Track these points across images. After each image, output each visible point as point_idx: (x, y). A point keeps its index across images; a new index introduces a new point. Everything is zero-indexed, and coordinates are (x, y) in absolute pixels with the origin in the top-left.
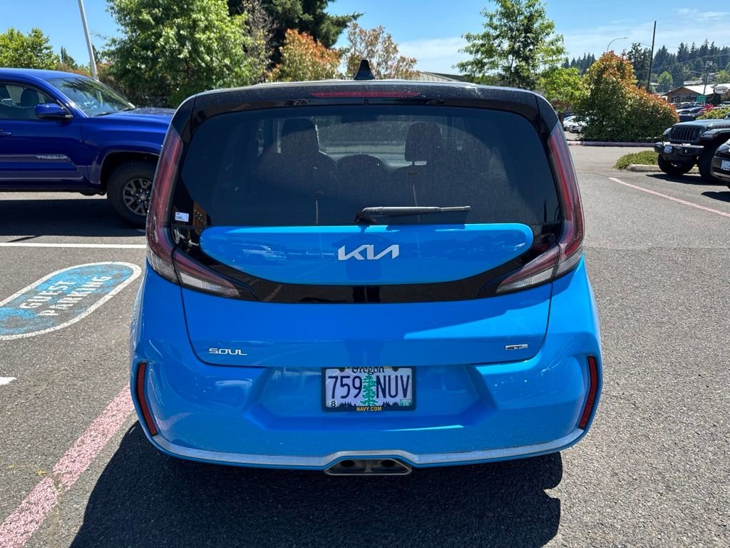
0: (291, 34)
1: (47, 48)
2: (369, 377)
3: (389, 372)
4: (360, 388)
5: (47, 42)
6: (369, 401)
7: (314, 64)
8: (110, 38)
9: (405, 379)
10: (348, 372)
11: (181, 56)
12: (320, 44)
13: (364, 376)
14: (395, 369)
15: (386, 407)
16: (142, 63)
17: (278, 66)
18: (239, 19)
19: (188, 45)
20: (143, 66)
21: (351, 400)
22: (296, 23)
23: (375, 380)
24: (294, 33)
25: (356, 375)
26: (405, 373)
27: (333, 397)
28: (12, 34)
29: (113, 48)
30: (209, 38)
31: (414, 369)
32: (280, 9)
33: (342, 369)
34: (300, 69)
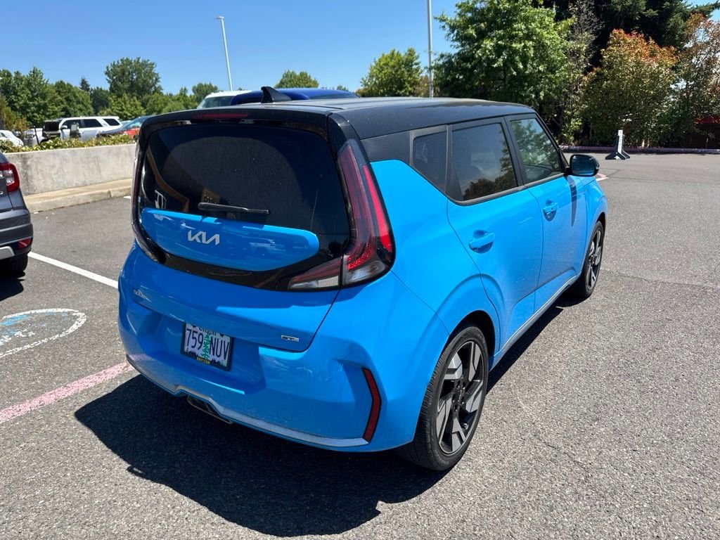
0: (618, 33)
1: (416, 64)
2: (207, 337)
3: (218, 336)
4: (201, 343)
5: (417, 59)
6: (205, 355)
7: (638, 64)
8: (440, 53)
9: (226, 345)
10: (197, 329)
11: (495, 65)
12: (652, 41)
13: (205, 334)
14: (222, 335)
15: (213, 362)
16: (460, 75)
17: (595, 69)
18: (563, 24)
19: (505, 55)
20: (461, 77)
21: (195, 350)
22: (636, 21)
23: (210, 339)
24: (620, 33)
25: (201, 332)
26: (227, 339)
27: (188, 345)
28: (393, 54)
29: (441, 62)
30: (525, 46)
31: (233, 339)
32: (619, 7)
33: (194, 327)
34: (620, 71)
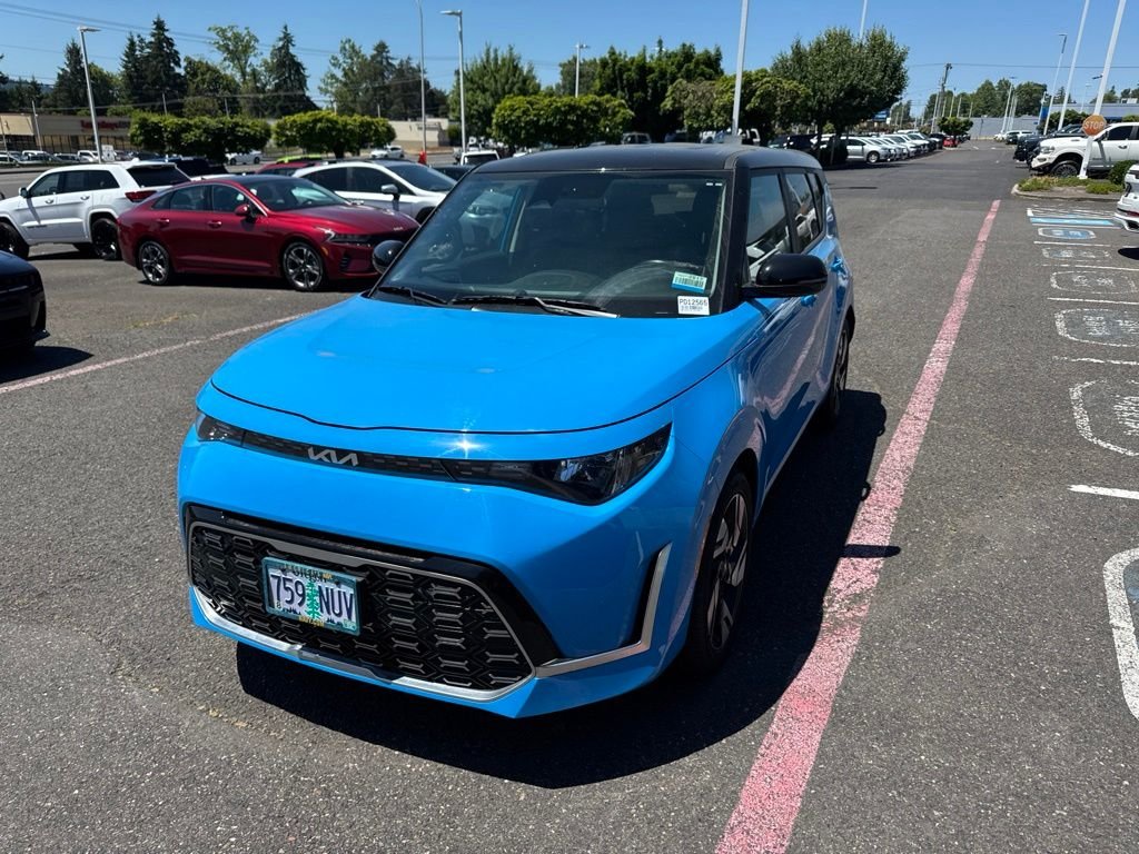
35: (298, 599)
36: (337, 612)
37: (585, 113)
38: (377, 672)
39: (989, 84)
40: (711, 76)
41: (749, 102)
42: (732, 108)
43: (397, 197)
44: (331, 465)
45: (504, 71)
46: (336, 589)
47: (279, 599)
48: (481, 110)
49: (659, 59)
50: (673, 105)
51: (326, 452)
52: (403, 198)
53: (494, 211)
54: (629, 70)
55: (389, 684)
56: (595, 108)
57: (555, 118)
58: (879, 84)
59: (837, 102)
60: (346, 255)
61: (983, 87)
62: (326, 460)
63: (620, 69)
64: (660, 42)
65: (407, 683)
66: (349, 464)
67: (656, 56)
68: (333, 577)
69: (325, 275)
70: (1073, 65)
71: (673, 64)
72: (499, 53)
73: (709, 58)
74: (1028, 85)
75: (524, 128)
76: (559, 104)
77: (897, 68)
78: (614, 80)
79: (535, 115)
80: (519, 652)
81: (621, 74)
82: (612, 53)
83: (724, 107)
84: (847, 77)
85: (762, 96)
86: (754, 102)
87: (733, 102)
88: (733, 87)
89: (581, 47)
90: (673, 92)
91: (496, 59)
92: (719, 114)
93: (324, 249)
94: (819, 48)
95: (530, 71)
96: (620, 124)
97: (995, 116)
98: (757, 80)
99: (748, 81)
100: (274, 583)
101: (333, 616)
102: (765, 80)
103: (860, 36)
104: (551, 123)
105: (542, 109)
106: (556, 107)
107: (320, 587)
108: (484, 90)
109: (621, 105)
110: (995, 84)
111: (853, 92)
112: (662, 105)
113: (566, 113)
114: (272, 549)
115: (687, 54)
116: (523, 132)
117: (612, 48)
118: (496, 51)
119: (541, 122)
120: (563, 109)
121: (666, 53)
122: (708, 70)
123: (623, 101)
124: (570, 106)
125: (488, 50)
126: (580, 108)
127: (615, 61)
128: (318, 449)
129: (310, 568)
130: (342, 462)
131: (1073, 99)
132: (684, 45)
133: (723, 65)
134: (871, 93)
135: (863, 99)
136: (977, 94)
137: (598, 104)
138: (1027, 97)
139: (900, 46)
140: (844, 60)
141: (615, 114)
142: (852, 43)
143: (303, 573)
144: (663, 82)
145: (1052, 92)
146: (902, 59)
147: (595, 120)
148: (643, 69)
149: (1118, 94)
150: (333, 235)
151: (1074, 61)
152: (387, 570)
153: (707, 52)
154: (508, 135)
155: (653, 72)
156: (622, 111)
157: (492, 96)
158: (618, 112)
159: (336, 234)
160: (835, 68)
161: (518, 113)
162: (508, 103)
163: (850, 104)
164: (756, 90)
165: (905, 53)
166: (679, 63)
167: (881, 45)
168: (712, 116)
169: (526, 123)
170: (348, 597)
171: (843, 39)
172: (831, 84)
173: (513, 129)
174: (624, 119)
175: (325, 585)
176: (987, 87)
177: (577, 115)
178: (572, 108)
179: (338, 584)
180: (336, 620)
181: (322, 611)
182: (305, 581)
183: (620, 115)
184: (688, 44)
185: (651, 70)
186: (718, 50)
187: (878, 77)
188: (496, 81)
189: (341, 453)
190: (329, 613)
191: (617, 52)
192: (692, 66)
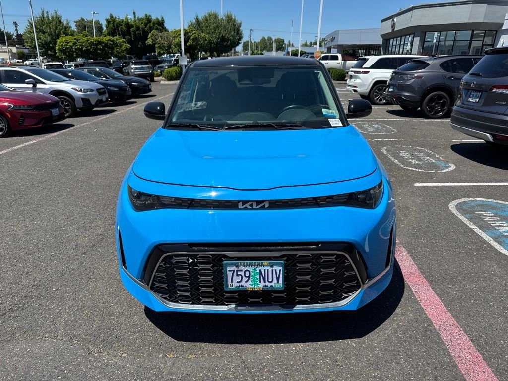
35: (245, 279)
36: (270, 280)
37: (106, 45)
38: (284, 307)
39: (264, 38)
40: (161, 29)
41: (188, 41)
42: (181, 45)
43: (34, 86)
44: (252, 209)
45: (54, 23)
46: (270, 269)
47: (232, 282)
48: (43, 42)
49: (135, 21)
50: (152, 42)
51: (250, 203)
52: (39, 86)
53: (92, 90)
54: (121, 25)
55: (291, 310)
56: (111, 43)
57: (91, 47)
58: (233, 36)
59: (217, 43)
60: (21, 117)
61: (262, 39)
62: (249, 207)
63: (117, 25)
64: (134, 13)
65: (299, 308)
66: (263, 208)
67: (133, 19)
68: (269, 263)
69: (9, 128)
70: (301, 32)
71: (142, 23)
72: (49, 14)
73: (159, 21)
74: (278, 39)
75: (75, 51)
76: (92, 40)
77: (238, 30)
78: (114, 30)
79: (80, 45)
80: (358, 279)
81: (118, 27)
82: (112, 17)
83: (177, 44)
84: (220, 33)
85: (193, 39)
86: (190, 42)
87: (181, 42)
88: (180, 35)
89: (94, 13)
90: (151, 36)
91: (48, 17)
92: (175, 47)
93: (8, 114)
94: (206, 20)
95: (68, 24)
96: (124, 50)
97: (268, 51)
98: (190, 32)
99: (186, 33)
100: (230, 274)
101: (267, 283)
102: (194, 32)
103: (222, 15)
104: (89, 49)
105: (84, 43)
106: (91, 42)
107: (260, 271)
108: (44, 33)
109: (123, 42)
110: (266, 38)
111: (223, 39)
112: (146, 42)
113: (96, 45)
114: (225, 257)
115: (148, 20)
116: (75, 53)
117: (111, 15)
118: (47, 13)
119: (84, 49)
120: (95, 43)
121: (138, 19)
122: (159, 27)
123: (124, 40)
124: (98, 41)
125: (43, 12)
126: (103, 42)
127: (114, 21)
128: (244, 203)
129: (255, 262)
130: (258, 207)
131: (294, 45)
132: (146, 15)
133: (166, 25)
134: (230, 40)
135: (228, 42)
136: (261, 42)
137: (113, 41)
138: (278, 44)
139: (238, 21)
140: (218, 25)
141: (121, 46)
142: (220, 18)
143: (250, 265)
144: (139, 32)
145: (286, 42)
146: (240, 26)
147: (112, 49)
148: (128, 25)
149: (308, 43)
150: (13, 106)
151: (301, 30)
152: (297, 254)
153: (157, 19)
154: (66, 54)
155: (133, 27)
156: (125, 44)
157: (49, 35)
158: (123, 45)
159: (15, 105)
160: (215, 28)
161: (70, 44)
162: (64, 39)
163: (223, 44)
164: (190, 37)
165: (241, 24)
166: (145, 23)
167: (231, 20)
168: (172, 48)
169: (76, 49)
170: (278, 272)
171: (216, 16)
172: (214, 36)
173: (69, 52)
174: (126, 48)
175: (263, 269)
176: (263, 40)
177: (103, 46)
178: (100, 43)
179: (272, 266)
180: (269, 285)
181: (260, 282)
182: (251, 269)
183: (124, 46)
184: (148, 15)
185: (132, 26)
186: (162, 18)
187: (232, 33)
188: (50, 28)
189: (259, 202)
190: (265, 282)
191: (114, 17)
192: (151, 25)
